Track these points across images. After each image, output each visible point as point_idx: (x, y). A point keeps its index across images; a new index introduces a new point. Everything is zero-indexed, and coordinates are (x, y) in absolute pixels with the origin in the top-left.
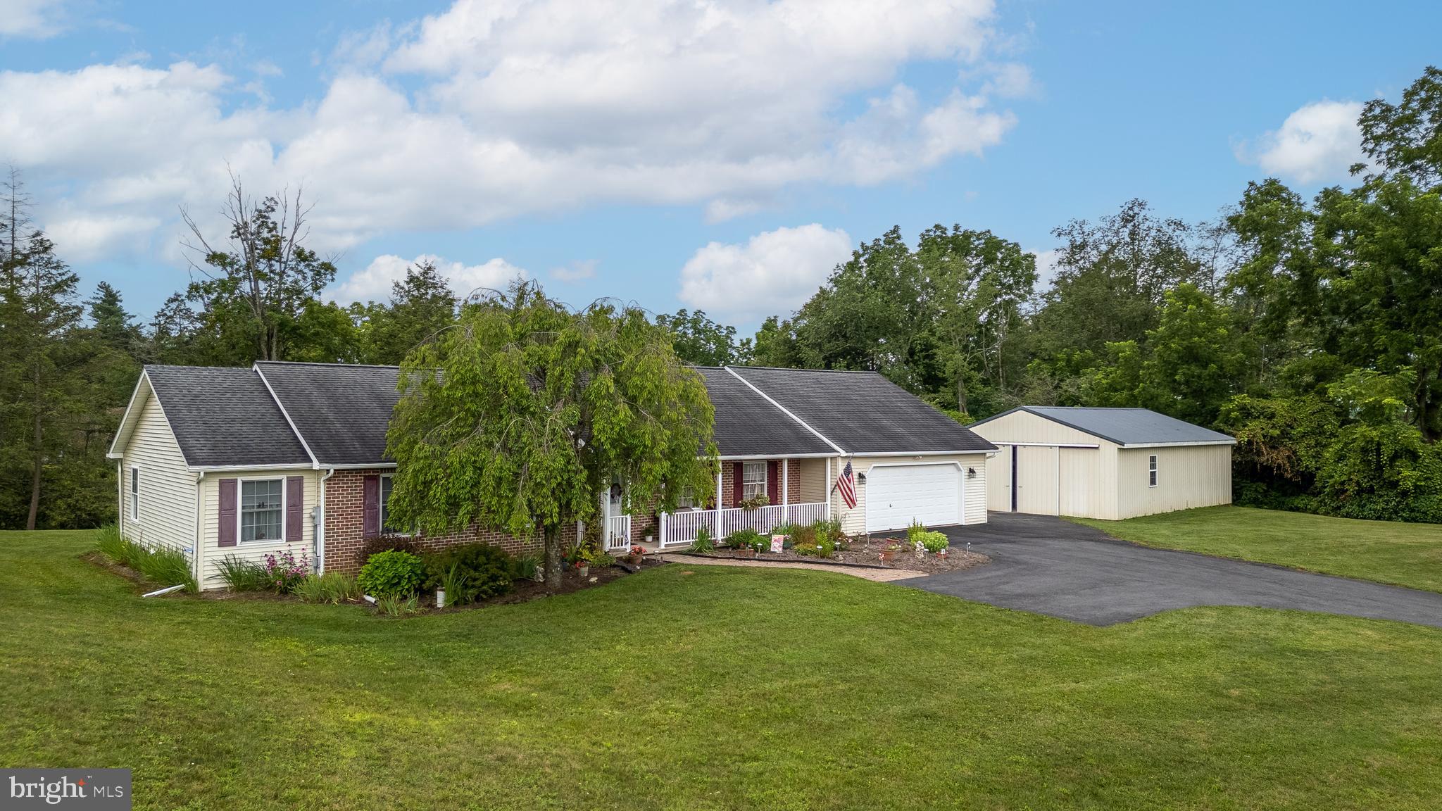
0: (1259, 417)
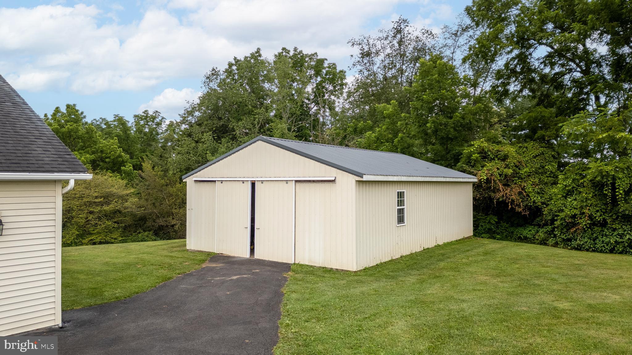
0: (494, 159)
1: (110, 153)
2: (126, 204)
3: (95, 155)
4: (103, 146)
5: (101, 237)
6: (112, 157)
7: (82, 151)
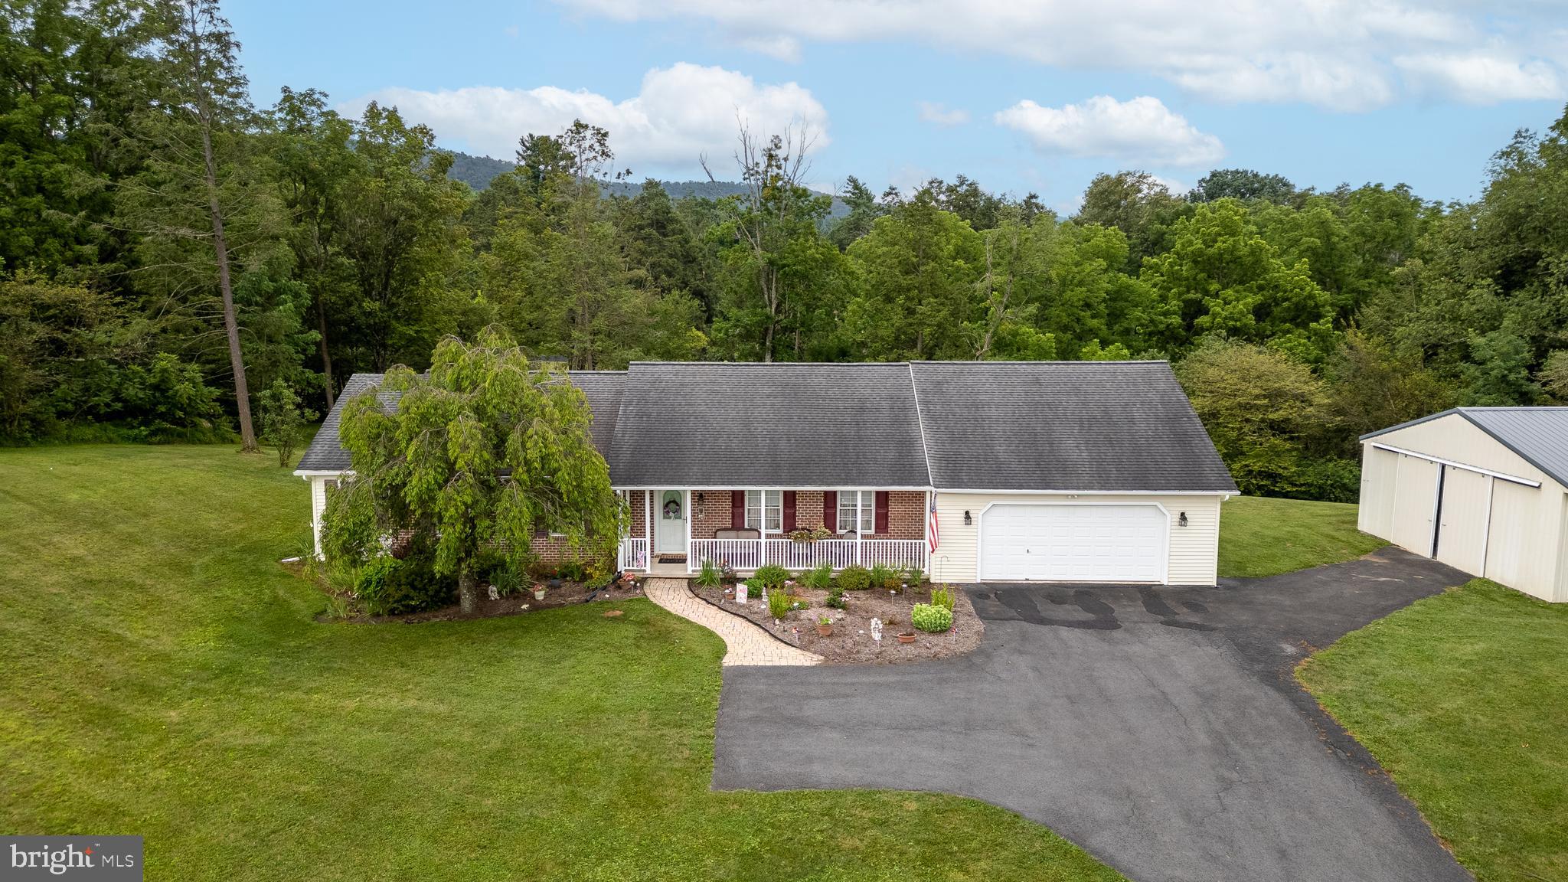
1: (1291, 291)
2: (1309, 410)
3: (1265, 292)
4: (1280, 277)
5: (1260, 463)
6: (1294, 299)
7: (1240, 288)
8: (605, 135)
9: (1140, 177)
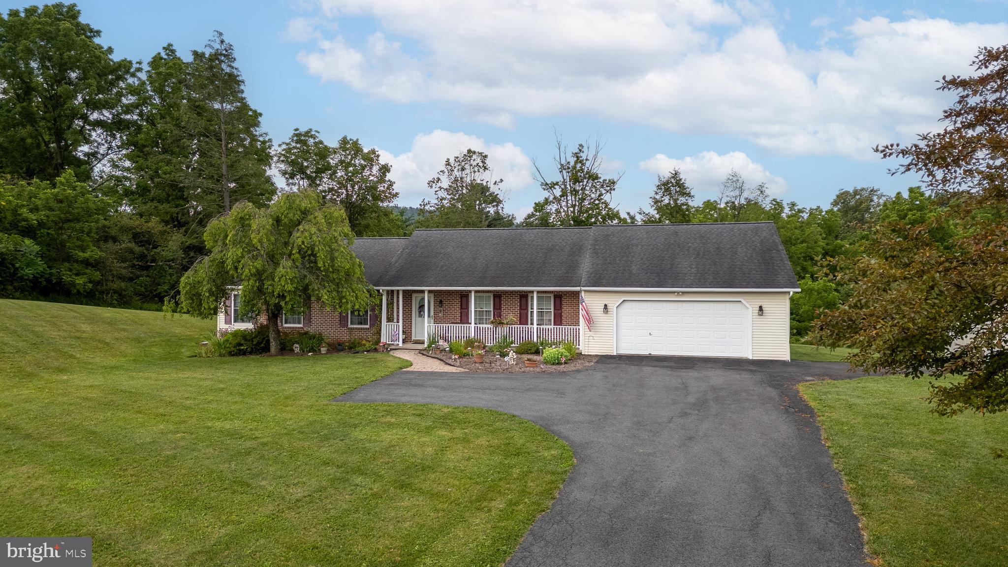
8: (486, 156)
9: (871, 191)
